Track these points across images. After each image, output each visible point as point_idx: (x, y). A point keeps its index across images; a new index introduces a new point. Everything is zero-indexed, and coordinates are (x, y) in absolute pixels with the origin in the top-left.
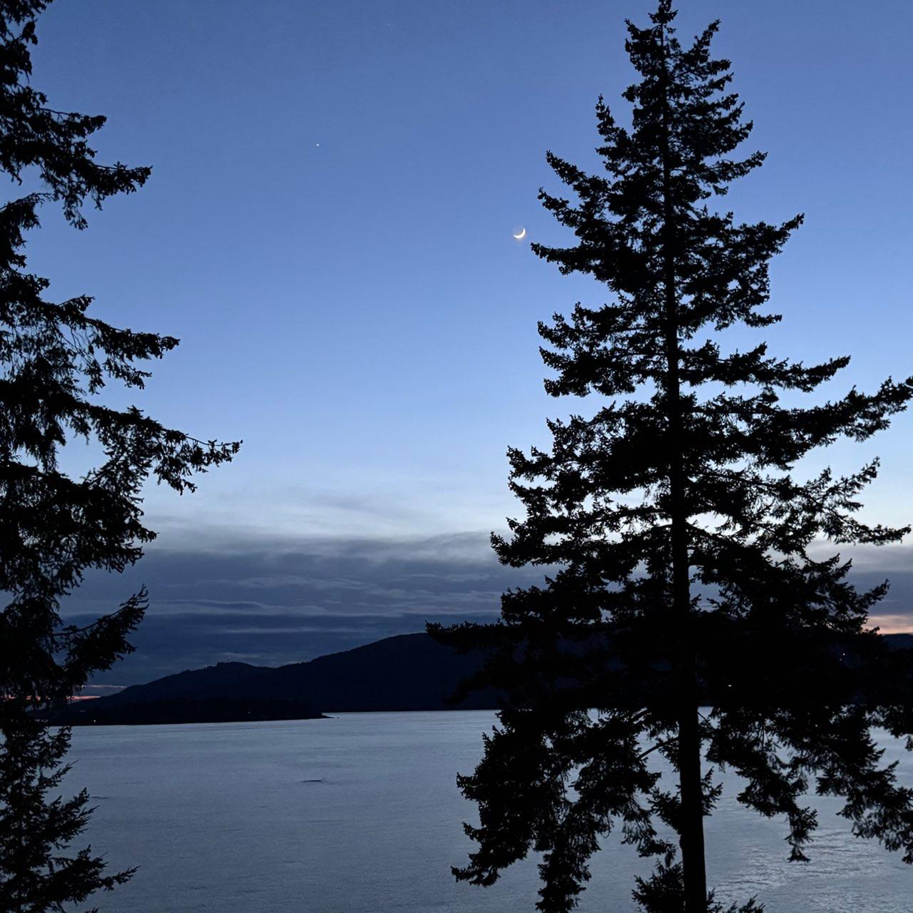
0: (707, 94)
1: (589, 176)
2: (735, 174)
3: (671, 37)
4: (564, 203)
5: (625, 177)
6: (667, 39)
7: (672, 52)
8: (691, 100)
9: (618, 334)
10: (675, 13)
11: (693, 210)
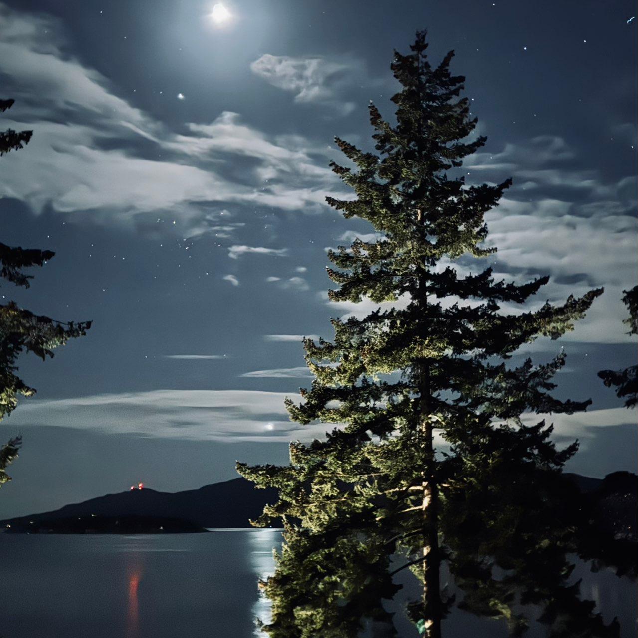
0: (448, 98)
1: (364, 153)
2: (467, 153)
3: (424, 60)
4: (348, 170)
5: (389, 154)
6: (422, 62)
7: (425, 71)
8: (436, 104)
9: (384, 261)
10: (427, 45)
11: (437, 177)
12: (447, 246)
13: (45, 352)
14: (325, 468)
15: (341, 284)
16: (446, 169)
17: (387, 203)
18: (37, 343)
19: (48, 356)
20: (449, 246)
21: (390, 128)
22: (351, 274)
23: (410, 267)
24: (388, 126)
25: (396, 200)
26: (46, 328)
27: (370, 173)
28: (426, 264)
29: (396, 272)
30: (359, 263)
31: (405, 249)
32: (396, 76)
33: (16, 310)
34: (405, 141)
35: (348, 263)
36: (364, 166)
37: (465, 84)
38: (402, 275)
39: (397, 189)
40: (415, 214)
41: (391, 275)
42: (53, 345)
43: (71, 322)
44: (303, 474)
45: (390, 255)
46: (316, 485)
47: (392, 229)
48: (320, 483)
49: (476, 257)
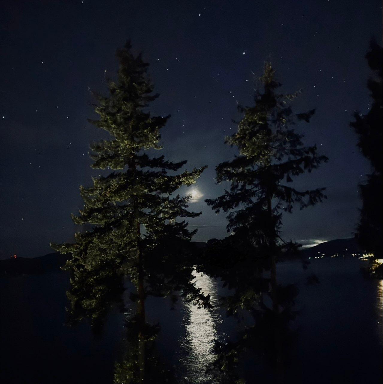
0: (142, 73)
9: (115, 150)
11: (138, 111)
14: (92, 243)
15: (96, 160)
16: (143, 108)
17: (115, 121)
20: (144, 143)
22: (100, 155)
27: (107, 107)
28: (135, 151)
29: (121, 155)
30: (104, 150)
31: (125, 144)
34: (123, 92)
35: (99, 150)
37: (149, 67)
38: (124, 156)
41: (119, 156)
44: (82, 246)
45: (118, 147)
46: (89, 250)
47: (118, 135)
48: (91, 249)
49: (156, 149)
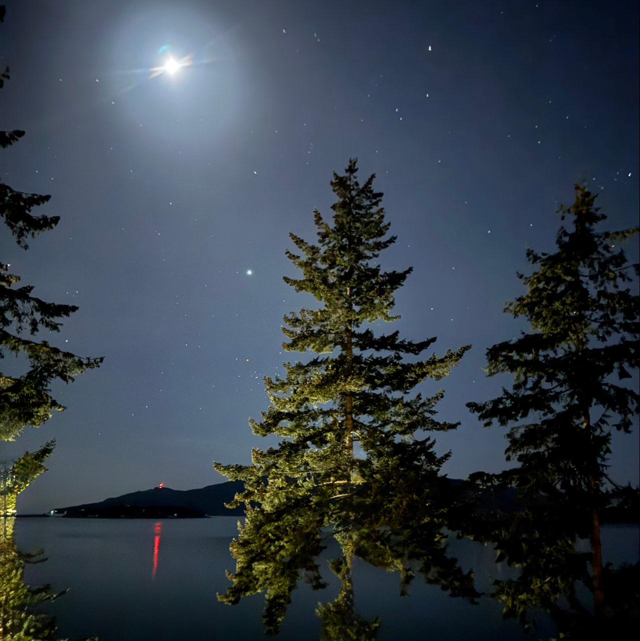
0: (370, 208)
1: (310, 244)
2: (382, 248)
3: (355, 180)
4: (298, 257)
5: (328, 247)
6: (353, 182)
7: (356, 187)
8: (362, 212)
9: (323, 323)
10: (357, 169)
11: (361, 264)
12: (366, 313)
13: (68, 378)
15: (292, 339)
16: (369, 259)
17: (325, 281)
18: (62, 371)
19: (70, 381)
20: (368, 314)
21: (329, 228)
22: (299, 332)
23: (340, 327)
24: (327, 226)
25: (332, 279)
26: (70, 361)
27: (315, 260)
28: (352, 326)
29: (331, 331)
30: (305, 324)
31: (338, 315)
32: (334, 191)
33: (47, 347)
34: (340, 237)
35: (297, 324)
36: (310, 255)
37: (383, 198)
38: (335, 333)
39: (333, 273)
40: (346, 291)
41: (327, 333)
42: (76, 373)
43: (88, 357)
45: (326, 319)
47: (328, 300)
49: (386, 321)
